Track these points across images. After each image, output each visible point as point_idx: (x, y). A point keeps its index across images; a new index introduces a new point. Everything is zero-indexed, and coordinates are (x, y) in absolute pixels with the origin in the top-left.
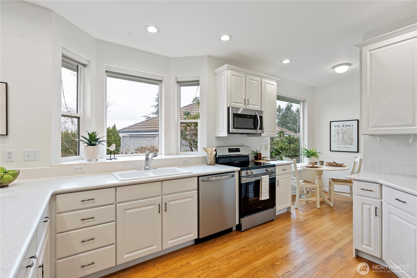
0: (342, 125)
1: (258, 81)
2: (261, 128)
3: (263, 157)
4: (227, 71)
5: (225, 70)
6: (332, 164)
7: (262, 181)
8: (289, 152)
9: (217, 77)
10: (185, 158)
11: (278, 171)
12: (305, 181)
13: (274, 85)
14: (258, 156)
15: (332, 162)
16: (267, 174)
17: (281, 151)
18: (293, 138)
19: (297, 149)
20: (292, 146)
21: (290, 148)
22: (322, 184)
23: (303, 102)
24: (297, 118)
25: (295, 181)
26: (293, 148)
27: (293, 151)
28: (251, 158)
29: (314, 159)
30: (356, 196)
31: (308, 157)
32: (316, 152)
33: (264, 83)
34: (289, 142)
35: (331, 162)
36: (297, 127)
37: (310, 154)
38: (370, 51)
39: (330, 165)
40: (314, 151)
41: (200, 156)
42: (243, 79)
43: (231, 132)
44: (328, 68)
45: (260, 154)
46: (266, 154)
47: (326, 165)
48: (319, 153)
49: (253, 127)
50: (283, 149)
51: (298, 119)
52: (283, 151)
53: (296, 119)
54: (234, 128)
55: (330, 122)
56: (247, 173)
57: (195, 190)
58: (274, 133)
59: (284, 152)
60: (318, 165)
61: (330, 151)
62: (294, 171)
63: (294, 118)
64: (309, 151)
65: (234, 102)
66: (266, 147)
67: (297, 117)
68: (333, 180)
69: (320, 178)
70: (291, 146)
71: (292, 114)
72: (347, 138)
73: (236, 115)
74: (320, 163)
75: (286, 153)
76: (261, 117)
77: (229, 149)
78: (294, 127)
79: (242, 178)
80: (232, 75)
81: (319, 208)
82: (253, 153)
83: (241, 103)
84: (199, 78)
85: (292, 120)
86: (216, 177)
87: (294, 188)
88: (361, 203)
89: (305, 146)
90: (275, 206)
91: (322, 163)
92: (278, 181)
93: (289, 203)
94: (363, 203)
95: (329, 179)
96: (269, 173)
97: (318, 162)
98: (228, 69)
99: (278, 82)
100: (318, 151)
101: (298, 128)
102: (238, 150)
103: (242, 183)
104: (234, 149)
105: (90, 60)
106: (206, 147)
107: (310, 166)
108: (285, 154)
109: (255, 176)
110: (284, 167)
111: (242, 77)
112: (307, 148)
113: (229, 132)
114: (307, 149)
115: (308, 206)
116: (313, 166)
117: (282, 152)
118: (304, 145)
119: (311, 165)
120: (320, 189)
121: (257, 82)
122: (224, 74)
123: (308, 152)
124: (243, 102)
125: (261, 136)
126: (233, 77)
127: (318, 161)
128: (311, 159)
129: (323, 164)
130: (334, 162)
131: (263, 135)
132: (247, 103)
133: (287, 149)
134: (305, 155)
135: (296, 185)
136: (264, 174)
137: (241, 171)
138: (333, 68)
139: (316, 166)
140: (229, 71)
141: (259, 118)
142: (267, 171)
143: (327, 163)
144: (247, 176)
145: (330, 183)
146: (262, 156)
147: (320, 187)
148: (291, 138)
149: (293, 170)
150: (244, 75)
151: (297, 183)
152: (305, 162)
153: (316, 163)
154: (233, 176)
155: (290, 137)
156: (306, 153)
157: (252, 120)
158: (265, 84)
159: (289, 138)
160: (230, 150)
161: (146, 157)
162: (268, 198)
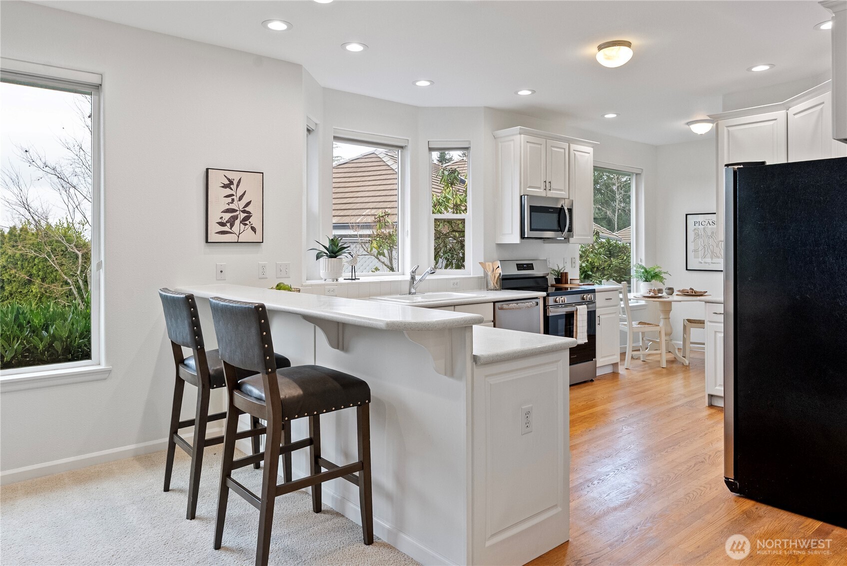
0: (707, 222)
1: (565, 149)
2: (570, 230)
3: (570, 279)
4: (519, 136)
5: (516, 134)
6: (688, 292)
7: (578, 314)
8: (608, 274)
9: (500, 144)
10: (455, 279)
11: (600, 300)
12: (640, 323)
13: (589, 153)
14: (561, 278)
15: (688, 288)
16: (584, 303)
17: (590, 273)
18: (616, 246)
19: (624, 269)
20: (615, 261)
21: (610, 267)
22: (671, 328)
23: (636, 175)
24: (615, 188)
25: (626, 323)
26: (616, 266)
27: (616, 271)
28: (551, 280)
29: (656, 284)
30: (709, 324)
31: (646, 281)
32: (660, 272)
33: (574, 150)
34: (608, 253)
35: (686, 290)
36: (614, 212)
37: (650, 276)
38: (727, 127)
39: (685, 293)
40: (657, 270)
41: (471, 276)
42: (543, 147)
43: (526, 236)
44: (681, 124)
45: (566, 273)
46: (574, 274)
47: (677, 295)
48: (665, 273)
49: (556, 227)
50: (595, 269)
51: (616, 190)
52: (595, 273)
53: (612, 191)
54: (531, 230)
55: (687, 215)
56: (556, 301)
57: (490, 321)
58: (589, 237)
59: (597, 275)
60: (664, 294)
61: (687, 269)
62: (623, 308)
63: (607, 188)
64: (648, 270)
65: (530, 187)
66: (573, 262)
67: (614, 184)
68: (689, 321)
69: (667, 318)
70: (612, 262)
71: (601, 176)
72: (715, 246)
73: (533, 209)
74: (667, 291)
75: (602, 276)
76: (570, 210)
77: (517, 265)
78: (606, 213)
79: (550, 308)
80: (527, 142)
81: (665, 367)
82: (553, 272)
83: (539, 188)
84: (470, 144)
85: (602, 194)
86: (517, 304)
87: (623, 334)
88: (714, 332)
89: (641, 261)
90: (595, 358)
91: (671, 291)
92: (599, 317)
93: (615, 357)
94: (716, 332)
95: (684, 320)
96: (587, 303)
97: (664, 290)
98: (520, 134)
99: (594, 147)
100: (663, 270)
101: (616, 215)
102: (530, 267)
103: (549, 316)
104: (525, 264)
105: (318, 122)
106: (482, 261)
107: (650, 295)
108: (599, 278)
109: (567, 305)
110: (608, 295)
111: (541, 145)
112: (644, 264)
113: (522, 236)
114: (645, 267)
115: (647, 365)
116: (655, 295)
117: (593, 275)
118: (638, 259)
119: (652, 294)
120: (668, 337)
121: (563, 150)
122: (513, 140)
123: (646, 271)
124: (543, 187)
125: (569, 241)
126: (529, 145)
127: (664, 288)
128: (651, 284)
129: (673, 292)
130: (691, 289)
131: (571, 239)
132: (548, 188)
133: (604, 268)
134: (641, 276)
135: (626, 329)
136: (580, 304)
137: (547, 298)
138: (689, 124)
139: (660, 295)
140: (522, 135)
141: (566, 211)
142: (583, 299)
143: (679, 291)
144: (557, 305)
145: (685, 327)
146: (569, 277)
147: (666, 335)
148: (611, 245)
149: (622, 306)
150: (543, 141)
151: (628, 326)
152: (640, 289)
153: (660, 291)
154: (537, 304)
155: (608, 243)
156: (643, 273)
157: (555, 216)
158: (575, 152)
159: (606, 246)
160: (520, 267)
161: (411, 275)
162: (587, 341)
